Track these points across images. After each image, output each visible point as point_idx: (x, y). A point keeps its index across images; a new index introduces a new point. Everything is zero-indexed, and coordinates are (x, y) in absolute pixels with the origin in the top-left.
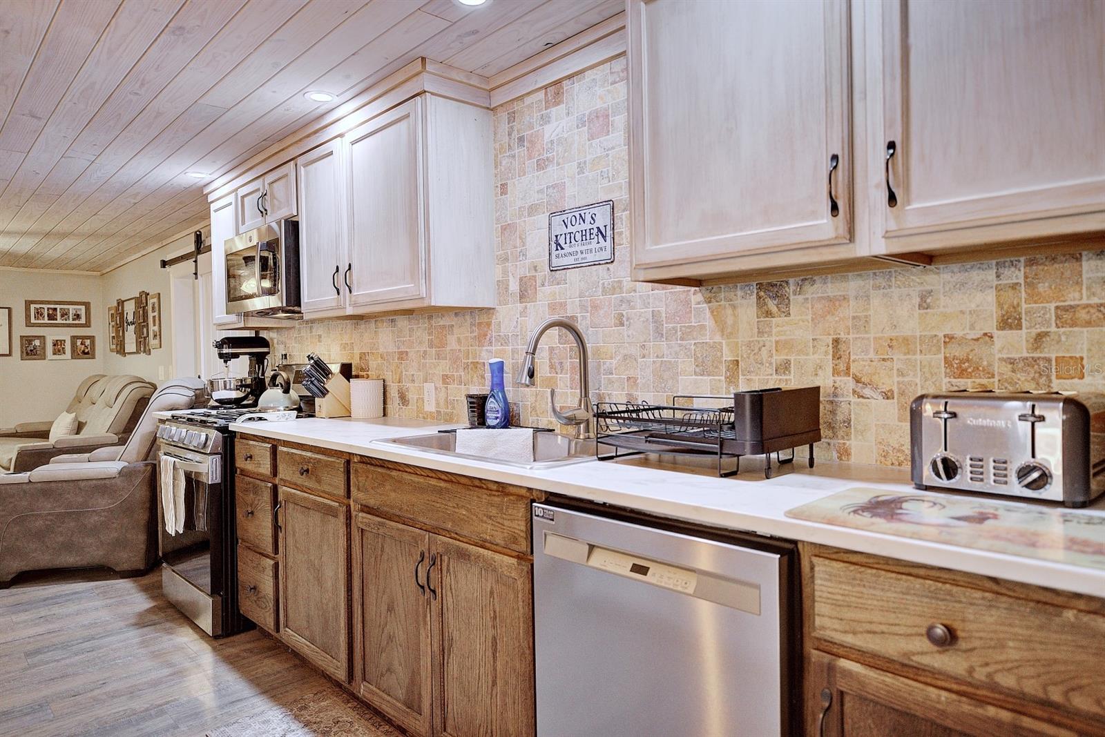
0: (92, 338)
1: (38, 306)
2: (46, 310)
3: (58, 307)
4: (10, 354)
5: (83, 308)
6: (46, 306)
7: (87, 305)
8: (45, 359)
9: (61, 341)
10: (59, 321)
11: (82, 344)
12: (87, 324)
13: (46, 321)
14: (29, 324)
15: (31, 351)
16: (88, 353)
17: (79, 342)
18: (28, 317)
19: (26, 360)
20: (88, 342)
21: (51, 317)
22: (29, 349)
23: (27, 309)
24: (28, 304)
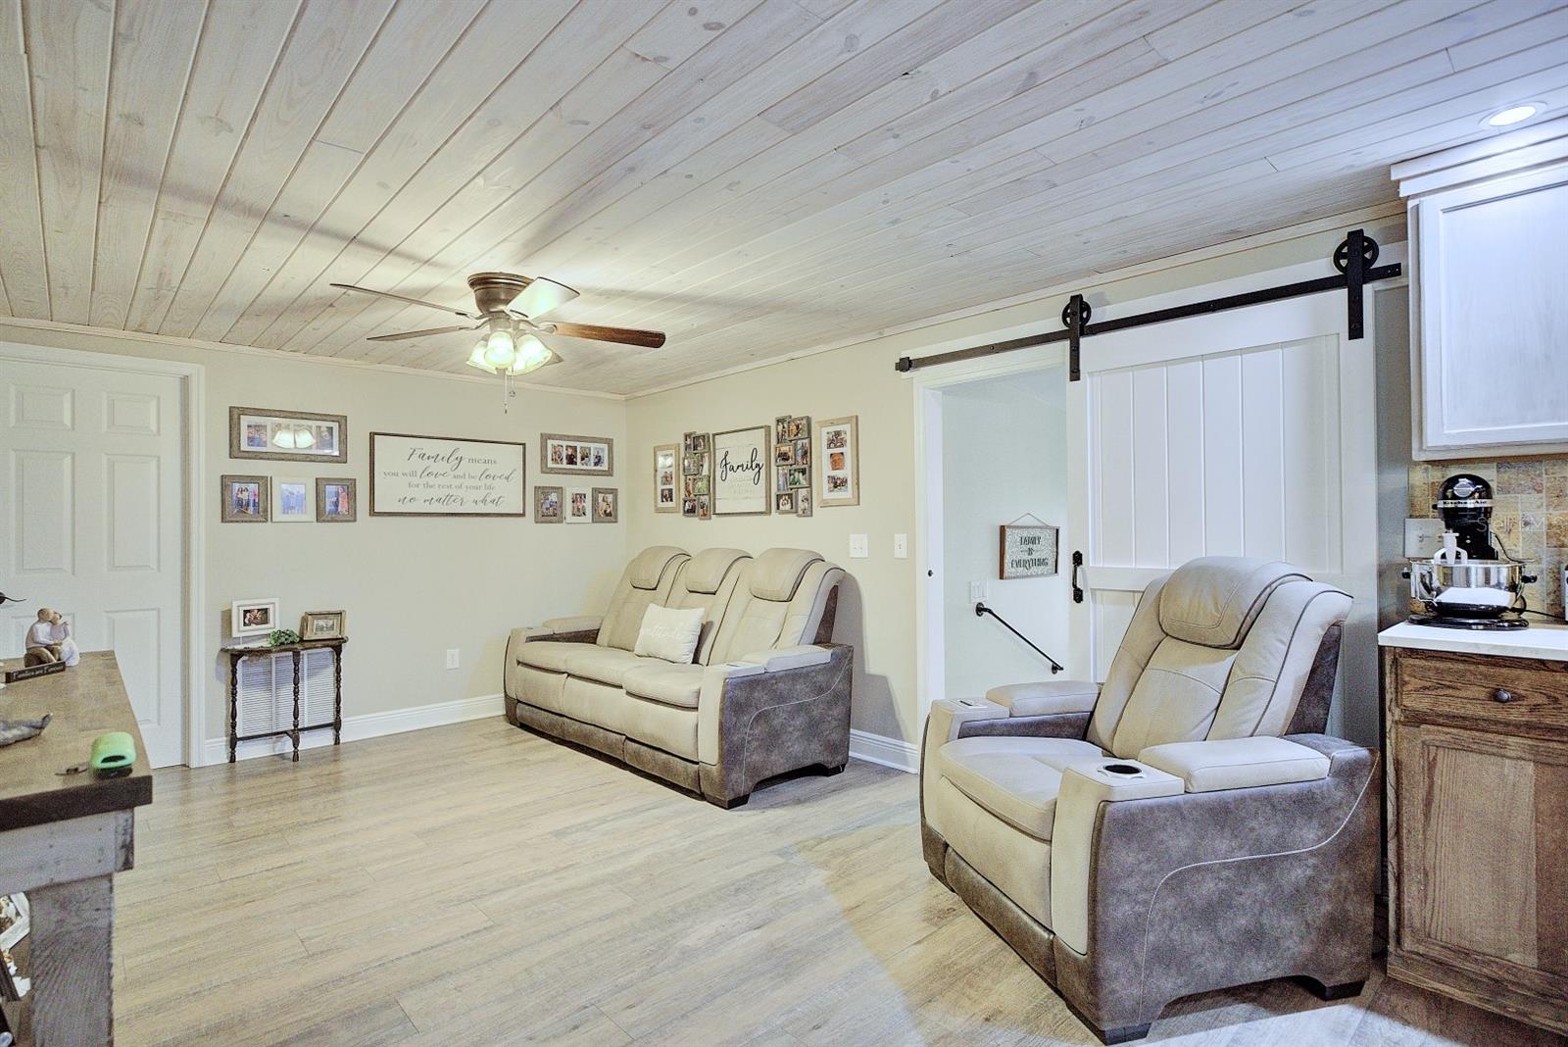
0: (614, 492)
1: (556, 443)
2: (565, 448)
3: (579, 445)
4: (523, 515)
5: (605, 446)
6: (565, 443)
7: (609, 442)
8: (562, 522)
9: (581, 495)
10: (579, 466)
11: (604, 500)
12: (609, 473)
13: (565, 465)
14: (545, 470)
15: (547, 509)
16: (610, 514)
17: (601, 497)
18: (544, 458)
19: (542, 522)
20: (610, 498)
21: (571, 460)
22: (544, 507)
23: (544, 447)
24: (545, 438)
